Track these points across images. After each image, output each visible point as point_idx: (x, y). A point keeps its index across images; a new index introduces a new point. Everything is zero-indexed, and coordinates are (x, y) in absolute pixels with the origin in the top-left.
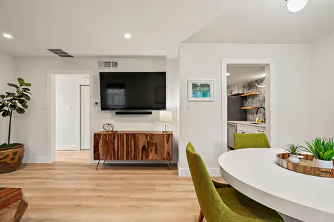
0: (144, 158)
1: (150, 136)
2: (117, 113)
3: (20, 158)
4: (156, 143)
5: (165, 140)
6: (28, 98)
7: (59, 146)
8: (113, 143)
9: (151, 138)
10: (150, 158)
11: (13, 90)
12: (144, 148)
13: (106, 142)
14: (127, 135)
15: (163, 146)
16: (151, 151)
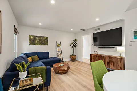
0: (108, 67)
1: (111, 58)
2: (99, 48)
3: (75, 59)
4: (114, 62)
5: (119, 61)
6: (77, 43)
7: (84, 57)
8: (96, 58)
9: (111, 59)
10: (111, 67)
11: (74, 42)
12: (108, 62)
13: (94, 58)
14: (101, 56)
15: (118, 64)
16: (112, 64)
